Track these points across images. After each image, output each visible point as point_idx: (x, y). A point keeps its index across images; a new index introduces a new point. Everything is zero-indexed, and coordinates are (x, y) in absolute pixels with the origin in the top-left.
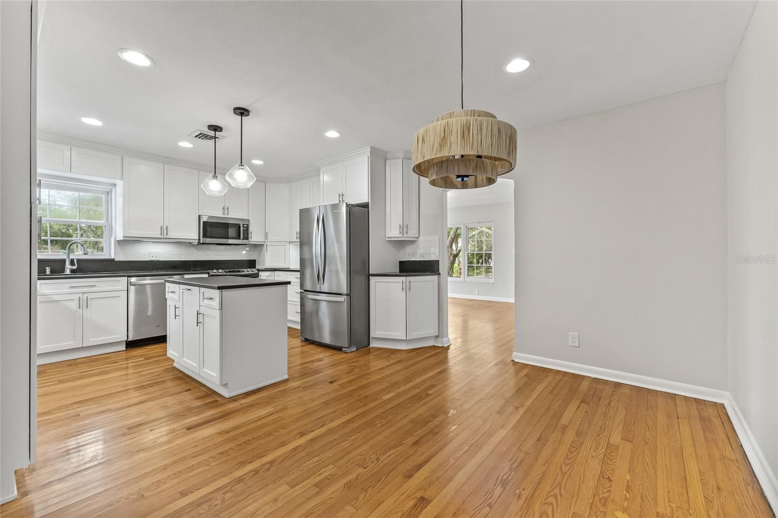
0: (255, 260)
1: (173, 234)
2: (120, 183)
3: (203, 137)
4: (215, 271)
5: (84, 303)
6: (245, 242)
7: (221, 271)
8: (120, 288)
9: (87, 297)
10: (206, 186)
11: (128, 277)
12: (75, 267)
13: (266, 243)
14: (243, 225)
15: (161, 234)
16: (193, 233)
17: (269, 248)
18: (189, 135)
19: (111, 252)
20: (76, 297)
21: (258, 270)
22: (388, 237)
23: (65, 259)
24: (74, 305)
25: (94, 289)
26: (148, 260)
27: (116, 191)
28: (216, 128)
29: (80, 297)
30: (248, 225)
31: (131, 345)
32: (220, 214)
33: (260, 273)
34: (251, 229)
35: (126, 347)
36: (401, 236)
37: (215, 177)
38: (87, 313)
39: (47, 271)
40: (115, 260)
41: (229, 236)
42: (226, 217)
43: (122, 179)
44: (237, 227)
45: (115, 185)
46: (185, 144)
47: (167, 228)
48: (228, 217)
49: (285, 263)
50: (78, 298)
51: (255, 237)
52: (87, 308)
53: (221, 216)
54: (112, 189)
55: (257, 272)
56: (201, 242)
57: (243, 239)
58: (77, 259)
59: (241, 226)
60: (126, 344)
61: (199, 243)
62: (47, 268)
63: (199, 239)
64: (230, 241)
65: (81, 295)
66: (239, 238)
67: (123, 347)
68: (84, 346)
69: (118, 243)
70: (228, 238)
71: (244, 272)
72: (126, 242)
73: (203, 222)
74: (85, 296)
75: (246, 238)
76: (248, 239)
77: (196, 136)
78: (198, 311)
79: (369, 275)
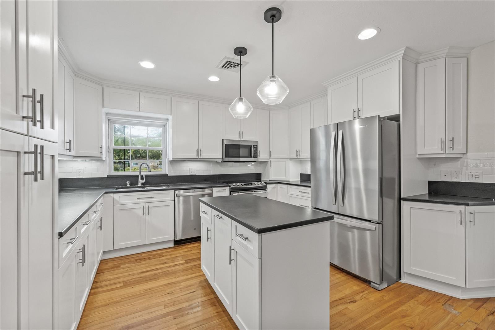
0: (261, 173)
1: (205, 155)
2: (170, 117)
3: (228, 66)
4: (234, 184)
5: (147, 211)
6: (255, 159)
7: (238, 184)
8: (169, 199)
9: (148, 206)
10: (233, 109)
11: (175, 190)
12: (144, 181)
13: (270, 160)
14: (254, 145)
15: (197, 155)
16: (218, 154)
17: (272, 164)
18: (217, 67)
19: (166, 170)
20: (141, 206)
21: (266, 183)
22: (419, 154)
23: (138, 175)
24: (140, 212)
25: (153, 200)
26: (189, 175)
27: (168, 123)
28: (241, 51)
29: (144, 206)
30: (257, 146)
31: (178, 243)
32: (237, 138)
33: (268, 186)
34: (259, 149)
35: (174, 244)
36: (442, 152)
37: (241, 99)
38: (148, 218)
39: (128, 184)
40: (169, 175)
41: (241, 155)
42: (241, 140)
43: (171, 114)
44: (249, 148)
45: (168, 120)
46: (214, 79)
47: (201, 151)
48: (243, 140)
49: (285, 176)
50: (143, 207)
51: (262, 156)
52: (148, 214)
53: (238, 139)
54: (166, 123)
55: (265, 185)
56: (224, 161)
57: (254, 157)
58: (145, 175)
59: (253, 146)
60: (174, 242)
61: (222, 161)
62: (127, 182)
63: (223, 159)
64: (242, 159)
65: (144, 205)
66: (250, 156)
67: (172, 245)
68: (147, 244)
69: (170, 163)
70: (239, 157)
71: (256, 185)
72: (174, 162)
73: (226, 144)
74: (147, 204)
75: (256, 156)
76: (257, 157)
77: (223, 67)
78: (230, 247)
79: (400, 199)
